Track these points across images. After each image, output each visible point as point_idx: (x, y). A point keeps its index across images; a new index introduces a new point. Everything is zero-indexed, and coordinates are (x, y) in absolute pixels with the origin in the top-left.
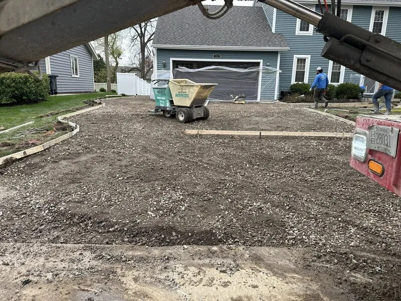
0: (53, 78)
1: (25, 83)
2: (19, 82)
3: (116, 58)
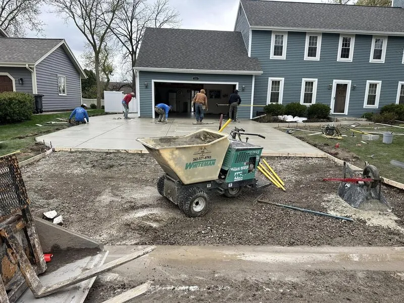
0: (38, 98)
1: (9, 104)
2: (4, 104)
3: (107, 75)
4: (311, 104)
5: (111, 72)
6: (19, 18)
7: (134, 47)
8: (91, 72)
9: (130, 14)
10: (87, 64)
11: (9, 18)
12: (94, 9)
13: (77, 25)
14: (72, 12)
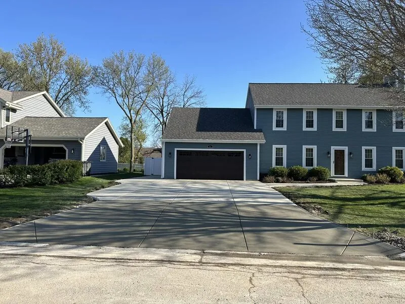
3: (140, 142)
4: (312, 168)
5: (144, 140)
6: (72, 98)
7: (165, 119)
8: (126, 139)
9: (162, 93)
10: (124, 134)
11: (64, 98)
12: (132, 89)
13: (117, 102)
14: (114, 92)
